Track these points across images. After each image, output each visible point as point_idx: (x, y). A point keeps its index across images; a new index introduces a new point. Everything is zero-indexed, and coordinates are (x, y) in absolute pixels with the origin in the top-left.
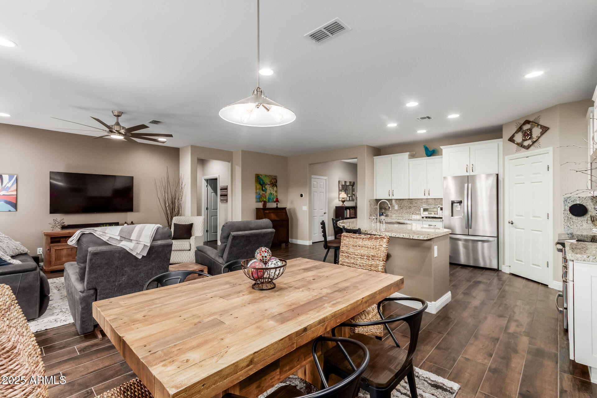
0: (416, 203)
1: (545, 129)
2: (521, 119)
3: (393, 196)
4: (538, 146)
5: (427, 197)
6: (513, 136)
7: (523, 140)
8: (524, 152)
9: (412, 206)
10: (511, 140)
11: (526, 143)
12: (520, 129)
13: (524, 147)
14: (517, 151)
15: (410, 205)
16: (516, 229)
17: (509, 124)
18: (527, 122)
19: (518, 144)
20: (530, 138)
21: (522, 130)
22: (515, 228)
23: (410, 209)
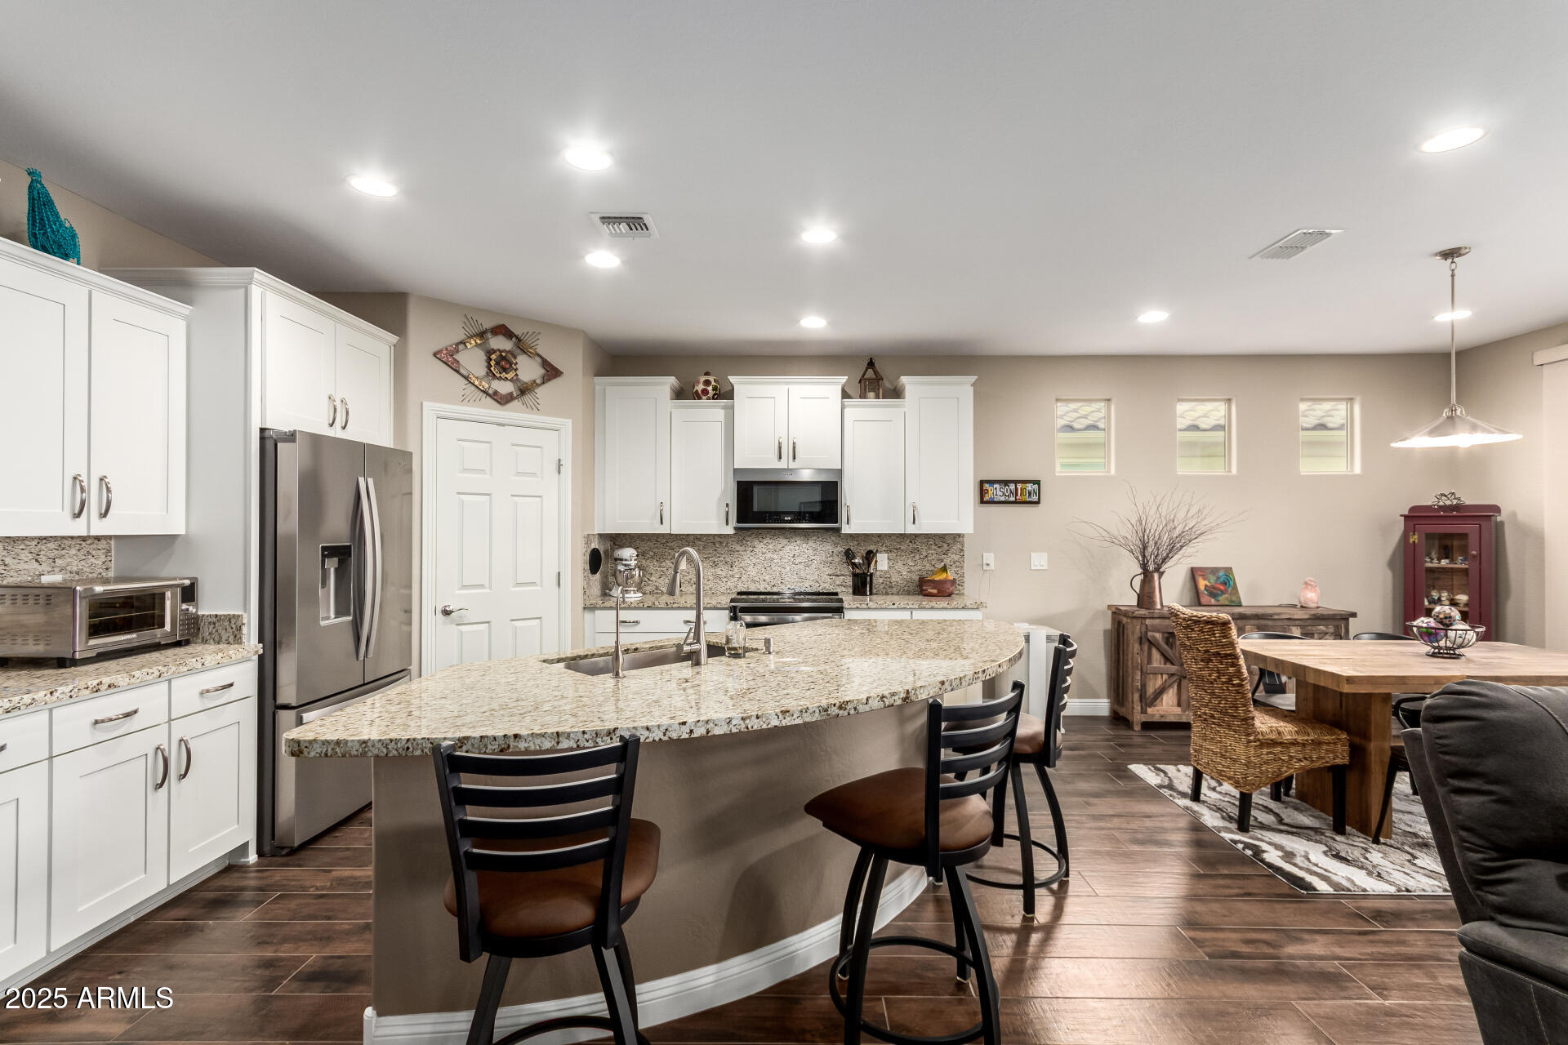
1: (551, 372)
4: (533, 407)
6: (453, 349)
7: (490, 372)
8: (488, 410)
10: (447, 357)
11: (501, 388)
12: (480, 338)
13: (494, 396)
14: (464, 400)
16: (460, 627)
18: (502, 330)
19: (470, 379)
20: (512, 379)
21: (487, 346)
22: (455, 626)
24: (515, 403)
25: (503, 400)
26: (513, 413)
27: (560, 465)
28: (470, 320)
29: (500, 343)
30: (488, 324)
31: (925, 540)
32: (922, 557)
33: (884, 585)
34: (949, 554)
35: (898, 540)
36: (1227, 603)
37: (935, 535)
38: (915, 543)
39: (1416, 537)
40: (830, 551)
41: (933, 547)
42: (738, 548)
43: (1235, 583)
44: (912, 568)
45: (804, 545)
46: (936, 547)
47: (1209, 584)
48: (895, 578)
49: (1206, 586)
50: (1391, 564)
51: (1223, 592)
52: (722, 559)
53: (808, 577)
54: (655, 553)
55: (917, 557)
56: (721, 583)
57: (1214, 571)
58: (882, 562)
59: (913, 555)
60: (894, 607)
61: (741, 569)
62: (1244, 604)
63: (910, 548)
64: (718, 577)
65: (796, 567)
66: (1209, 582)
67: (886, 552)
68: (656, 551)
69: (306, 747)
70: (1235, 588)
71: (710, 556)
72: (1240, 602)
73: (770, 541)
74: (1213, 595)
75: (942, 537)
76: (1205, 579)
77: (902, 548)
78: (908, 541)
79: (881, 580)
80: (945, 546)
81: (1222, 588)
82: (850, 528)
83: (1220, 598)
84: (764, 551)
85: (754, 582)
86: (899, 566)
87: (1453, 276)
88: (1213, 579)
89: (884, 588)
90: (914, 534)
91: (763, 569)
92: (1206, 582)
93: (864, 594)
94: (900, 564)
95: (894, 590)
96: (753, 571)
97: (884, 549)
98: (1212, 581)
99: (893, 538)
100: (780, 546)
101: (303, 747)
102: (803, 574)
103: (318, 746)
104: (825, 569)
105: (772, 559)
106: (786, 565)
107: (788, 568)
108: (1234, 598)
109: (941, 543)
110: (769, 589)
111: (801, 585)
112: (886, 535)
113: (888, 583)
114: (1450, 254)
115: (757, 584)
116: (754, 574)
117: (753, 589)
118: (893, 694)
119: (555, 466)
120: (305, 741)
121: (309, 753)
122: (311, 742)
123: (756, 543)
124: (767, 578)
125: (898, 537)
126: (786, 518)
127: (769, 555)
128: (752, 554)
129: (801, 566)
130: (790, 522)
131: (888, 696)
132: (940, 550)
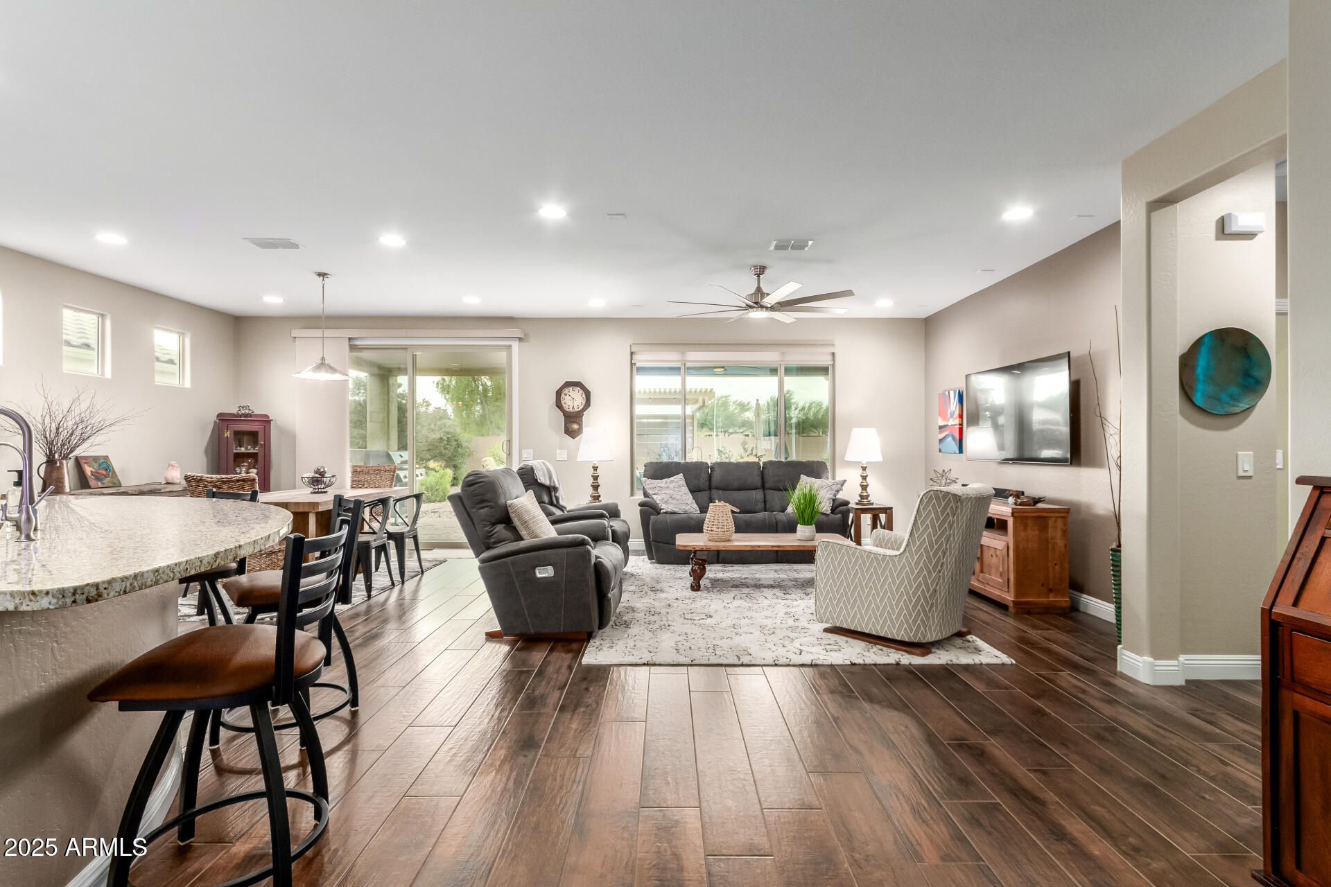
36: (111, 485)
39: (229, 433)
43: (113, 468)
47: (93, 470)
49: (92, 472)
50: (206, 451)
51: (106, 477)
57: (96, 459)
62: (123, 485)
66: (93, 468)
69: (105, 589)
70: (114, 472)
72: (120, 484)
74: (97, 479)
76: (90, 467)
81: (104, 472)
83: (105, 482)
87: (323, 287)
88: (96, 466)
92: (91, 469)
98: (95, 467)
101: (101, 589)
103: (117, 584)
108: (115, 481)
114: (322, 275)
120: (104, 582)
121: (108, 595)
122: (110, 582)
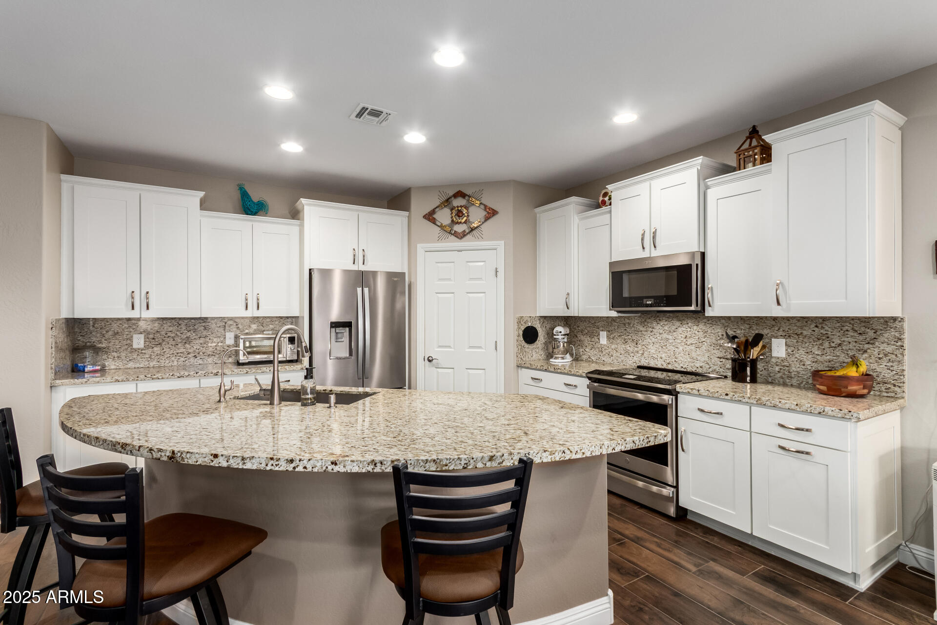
0: (205, 329)
1: (491, 213)
2: (450, 186)
3: (148, 308)
4: (479, 237)
5: (252, 312)
6: (433, 212)
7: (453, 221)
8: (454, 243)
9: (192, 335)
10: (430, 217)
11: (459, 228)
12: (447, 202)
13: (455, 234)
14: (439, 239)
15: (189, 334)
16: (438, 369)
17: (427, 189)
18: (460, 194)
19: (441, 227)
20: (465, 222)
21: (451, 206)
22: (435, 369)
23: (187, 346)
24: (468, 237)
25: (461, 236)
26: (468, 243)
27: (497, 272)
28: (442, 193)
29: (458, 202)
30: (451, 193)
31: (838, 325)
32: (833, 345)
33: (780, 374)
34: (877, 344)
35: (798, 324)
37: (853, 319)
38: (823, 328)
40: (720, 334)
41: (851, 333)
42: (642, 329)
44: (819, 357)
45: (695, 327)
46: (855, 334)
48: (795, 368)
52: (630, 337)
53: (699, 358)
54: (588, 331)
55: (826, 344)
56: (630, 358)
58: (779, 348)
59: (821, 342)
60: (726, 397)
61: (644, 346)
63: (816, 333)
64: (627, 352)
65: (689, 348)
67: (784, 337)
68: (588, 329)
71: (622, 334)
73: (666, 323)
75: (866, 321)
77: (805, 333)
78: (813, 326)
79: (777, 369)
80: (871, 334)
82: (713, 310)
84: (661, 331)
85: (654, 358)
86: (801, 354)
89: (782, 377)
90: (821, 318)
91: (660, 348)
93: (743, 381)
94: (802, 351)
95: (794, 382)
96: (652, 349)
97: (781, 333)
99: (795, 321)
100: (673, 328)
102: (694, 355)
104: (715, 351)
105: (667, 339)
106: (679, 346)
107: (681, 348)
109: (863, 329)
110: (665, 366)
111: (692, 365)
112: (783, 318)
113: (786, 373)
115: (656, 361)
116: (653, 351)
117: (652, 365)
118: (160, 450)
119: (494, 273)
123: (655, 324)
124: (663, 356)
125: (799, 321)
126: (648, 303)
127: (665, 336)
128: (652, 334)
129: (693, 347)
130: (651, 306)
131: (156, 450)
132: (861, 338)
